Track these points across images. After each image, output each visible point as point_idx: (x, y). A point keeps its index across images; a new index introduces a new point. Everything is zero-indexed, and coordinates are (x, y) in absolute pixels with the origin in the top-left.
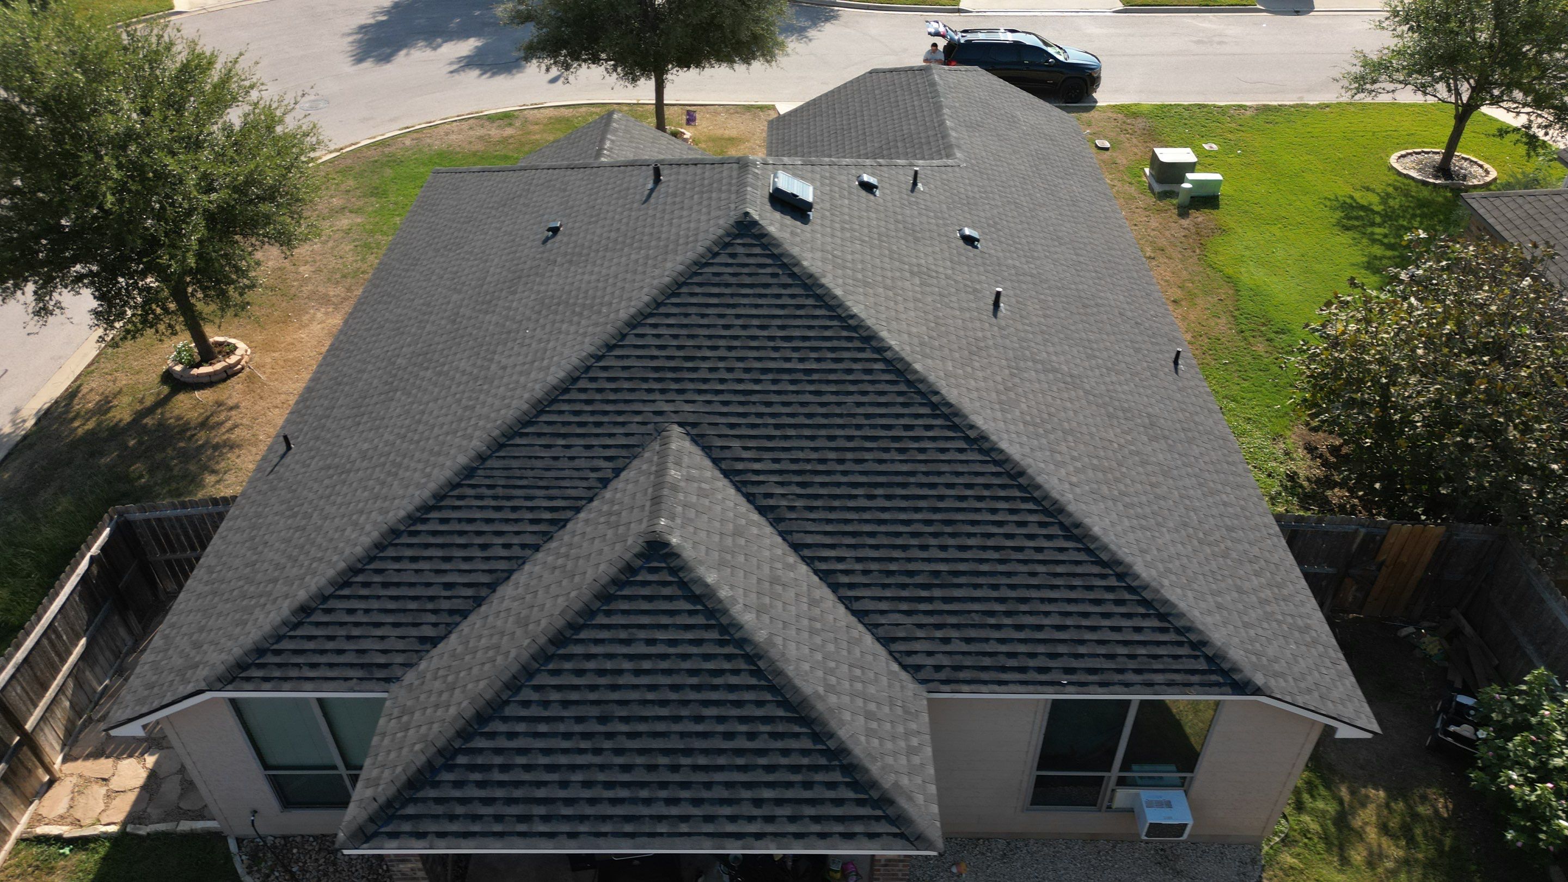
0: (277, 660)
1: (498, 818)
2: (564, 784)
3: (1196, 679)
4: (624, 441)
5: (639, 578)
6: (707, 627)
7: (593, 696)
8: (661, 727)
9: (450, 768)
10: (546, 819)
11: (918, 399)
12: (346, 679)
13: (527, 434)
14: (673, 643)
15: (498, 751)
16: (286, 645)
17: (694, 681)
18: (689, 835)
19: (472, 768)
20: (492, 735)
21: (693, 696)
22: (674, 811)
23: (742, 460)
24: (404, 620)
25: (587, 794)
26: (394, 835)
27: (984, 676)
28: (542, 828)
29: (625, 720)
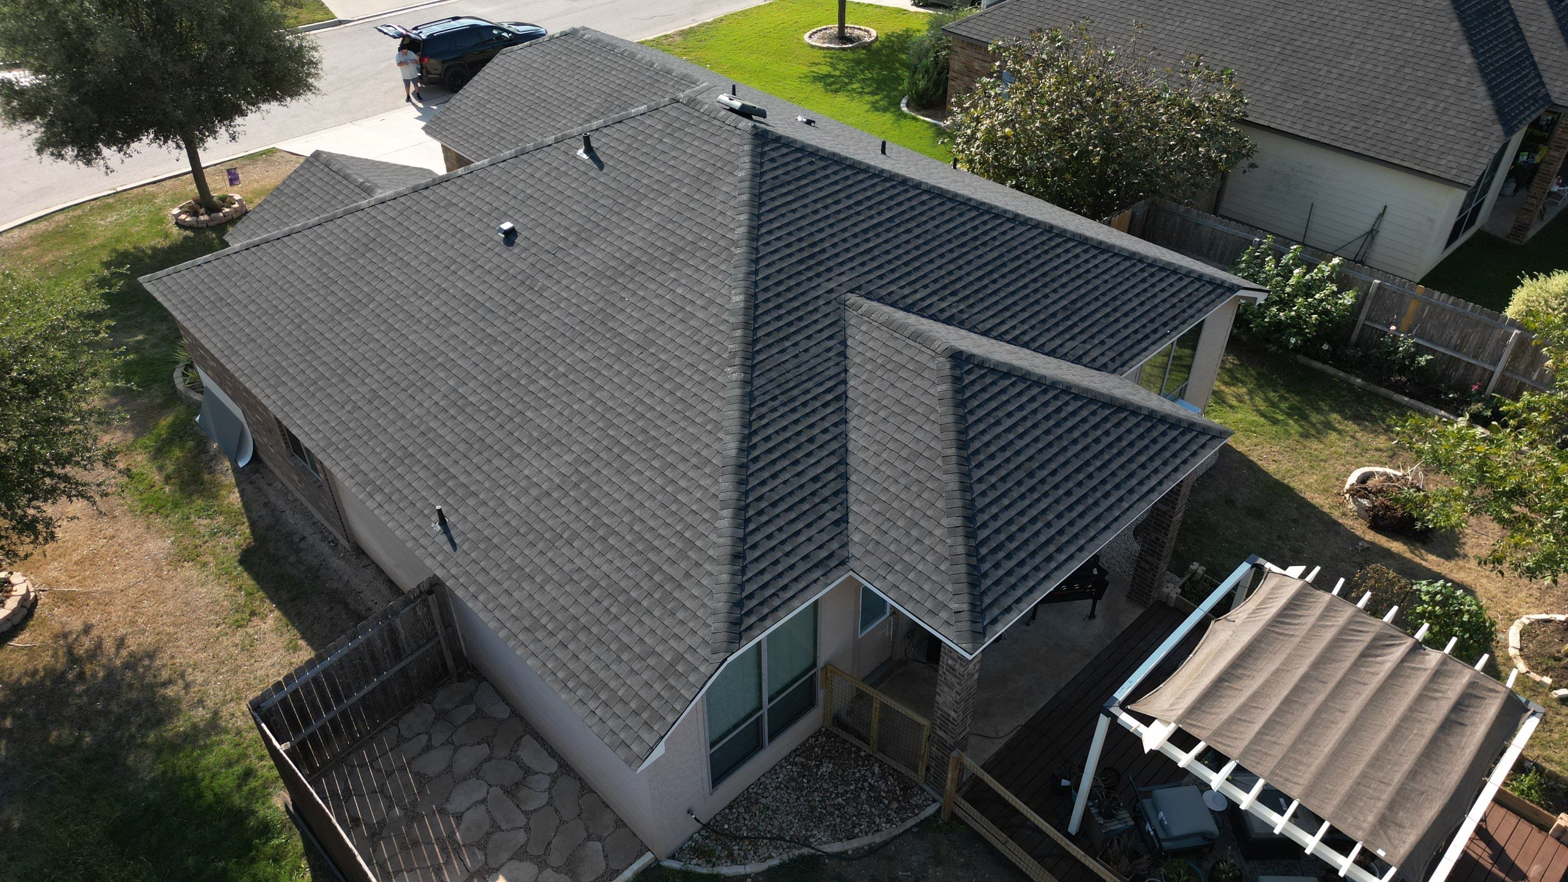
0: (754, 602)
1: (1037, 569)
2: (1048, 525)
3: (1213, 296)
4: (827, 321)
5: (966, 382)
6: (1029, 387)
7: (1012, 466)
8: (1062, 459)
9: (982, 560)
10: (1059, 550)
11: (964, 208)
12: (815, 581)
13: (761, 350)
14: (1021, 408)
15: (997, 531)
16: (749, 589)
17: (1051, 422)
18: (1131, 506)
19: (994, 551)
20: (984, 525)
21: (1059, 431)
22: (1112, 500)
23: (907, 296)
24: (810, 520)
25: (1064, 522)
26: (994, 621)
27: (1135, 351)
28: (1062, 557)
29: (1041, 467)
